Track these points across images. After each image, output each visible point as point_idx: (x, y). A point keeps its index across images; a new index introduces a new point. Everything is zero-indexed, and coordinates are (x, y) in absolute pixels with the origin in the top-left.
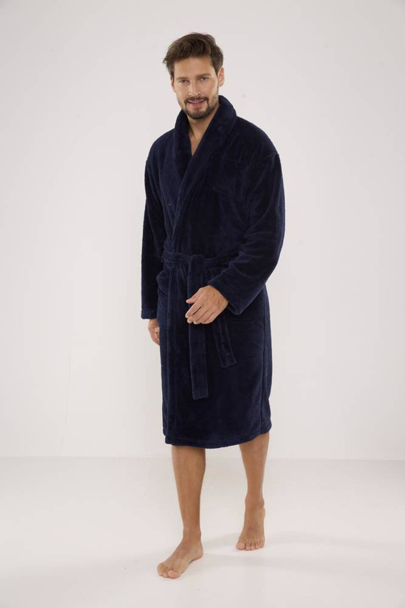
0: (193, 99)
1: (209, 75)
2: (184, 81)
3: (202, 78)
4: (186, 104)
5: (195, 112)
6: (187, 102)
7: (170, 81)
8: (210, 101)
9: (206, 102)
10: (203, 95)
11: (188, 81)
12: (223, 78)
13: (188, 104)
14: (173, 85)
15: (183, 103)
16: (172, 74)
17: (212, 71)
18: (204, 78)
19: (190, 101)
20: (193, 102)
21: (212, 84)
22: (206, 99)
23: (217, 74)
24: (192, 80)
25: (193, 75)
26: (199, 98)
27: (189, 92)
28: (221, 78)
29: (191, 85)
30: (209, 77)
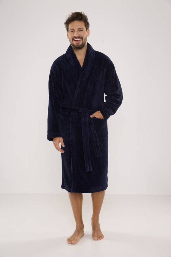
0: (76, 38)
1: (83, 29)
2: (72, 31)
3: (80, 30)
4: (73, 41)
5: (77, 45)
6: (73, 39)
7: (66, 35)
9: (82, 40)
10: (81, 36)
11: (75, 31)
12: (89, 33)
14: (68, 35)
15: (71, 40)
16: (68, 30)
17: (85, 28)
19: (74, 39)
20: (76, 40)
21: (85, 33)
22: (82, 38)
23: (87, 30)
24: (76, 30)
25: (76, 28)
26: (79, 37)
27: (74, 35)
28: (88, 33)
29: (75, 32)
30: (83, 30)
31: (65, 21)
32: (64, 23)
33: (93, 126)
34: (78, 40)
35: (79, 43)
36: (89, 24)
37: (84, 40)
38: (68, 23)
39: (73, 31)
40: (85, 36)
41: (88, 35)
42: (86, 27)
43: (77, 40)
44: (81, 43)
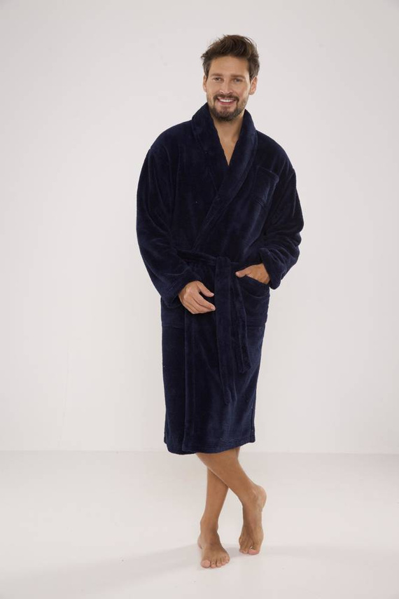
0: (223, 96)
1: (244, 77)
2: (217, 79)
3: (236, 79)
4: (215, 101)
5: (223, 111)
6: (216, 98)
7: (202, 80)
8: (240, 102)
9: (235, 102)
10: (235, 95)
11: (222, 80)
13: (217, 101)
14: (205, 84)
15: (212, 99)
16: (207, 72)
17: (247, 76)
18: (238, 80)
19: (219, 98)
20: (222, 100)
21: (245, 88)
22: (237, 99)
23: (250, 80)
24: (226, 79)
25: (227, 74)
26: (230, 96)
27: (220, 89)
28: (254, 86)
29: (224, 84)
30: (244, 80)
31: (204, 51)
32: (201, 55)
33: (241, 299)
34: (227, 101)
35: (229, 108)
36: (259, 66)
37: (242, 103)
38: (209, 56)
39: (219, 78)
40: (245, 94)
41: (251, 93)
42: (250, 74)
43: (225, 101)
44: (232, 109)
